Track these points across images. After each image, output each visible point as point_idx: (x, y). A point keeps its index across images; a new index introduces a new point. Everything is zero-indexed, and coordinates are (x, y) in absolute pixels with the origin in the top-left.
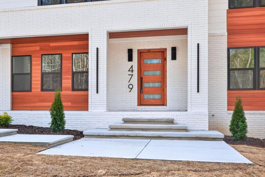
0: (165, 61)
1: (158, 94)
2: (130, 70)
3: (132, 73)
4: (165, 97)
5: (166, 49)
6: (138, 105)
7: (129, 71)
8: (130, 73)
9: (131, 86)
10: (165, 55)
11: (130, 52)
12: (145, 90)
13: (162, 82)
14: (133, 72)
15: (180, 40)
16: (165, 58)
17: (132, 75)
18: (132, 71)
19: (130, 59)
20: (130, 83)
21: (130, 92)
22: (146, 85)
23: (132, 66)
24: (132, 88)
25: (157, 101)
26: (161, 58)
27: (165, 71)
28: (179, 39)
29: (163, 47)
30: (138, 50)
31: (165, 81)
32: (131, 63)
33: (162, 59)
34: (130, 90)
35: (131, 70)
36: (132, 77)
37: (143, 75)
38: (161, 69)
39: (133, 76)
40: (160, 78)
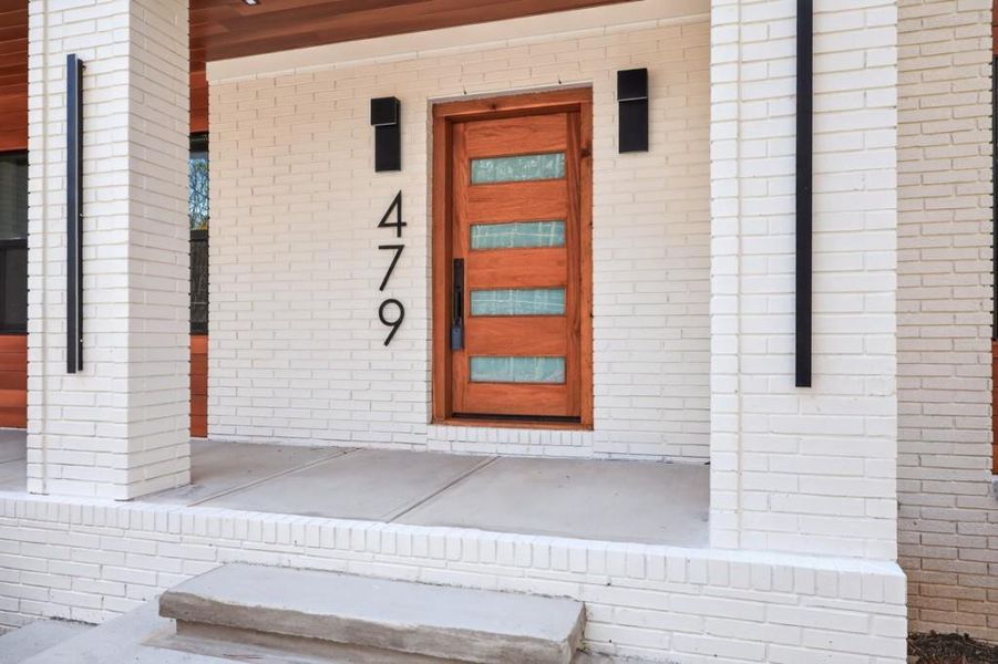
0: (584, 160)
1: (547, 355)
2: (388, 221)
3: (399, 235)
4: (584, 373)
5: (587, 91)
6: (434, 421)
7: (383, 224)
8: (389, 236)
9: (392, 313)
10: (584, 129)
11: (386, 113)
12: (475, 333)
13: (572, 286)
14: (403, 229)
15: (668, 26)
16: (583, 146)
17: (400, 248)
18: (400, 225)
19: (388, 156)
20: (387, 295)
21: (387, 343)
22: (482, 303)
23: (398, 200)
24: (397, 325)
25: (543, 396)
26: (564, 146)
27: (584, 223)
28: (664, 22)
29: (572, 78)
30: (436, 108)
31: (584, 282)
32: (390, 182)
33: (567, 152)
34: (389, 333)
35: (394, 217)
36: (399, 261)
37: (464, 244)
38: (563, 214)
39: (404, 251)
40: (560, 263)
